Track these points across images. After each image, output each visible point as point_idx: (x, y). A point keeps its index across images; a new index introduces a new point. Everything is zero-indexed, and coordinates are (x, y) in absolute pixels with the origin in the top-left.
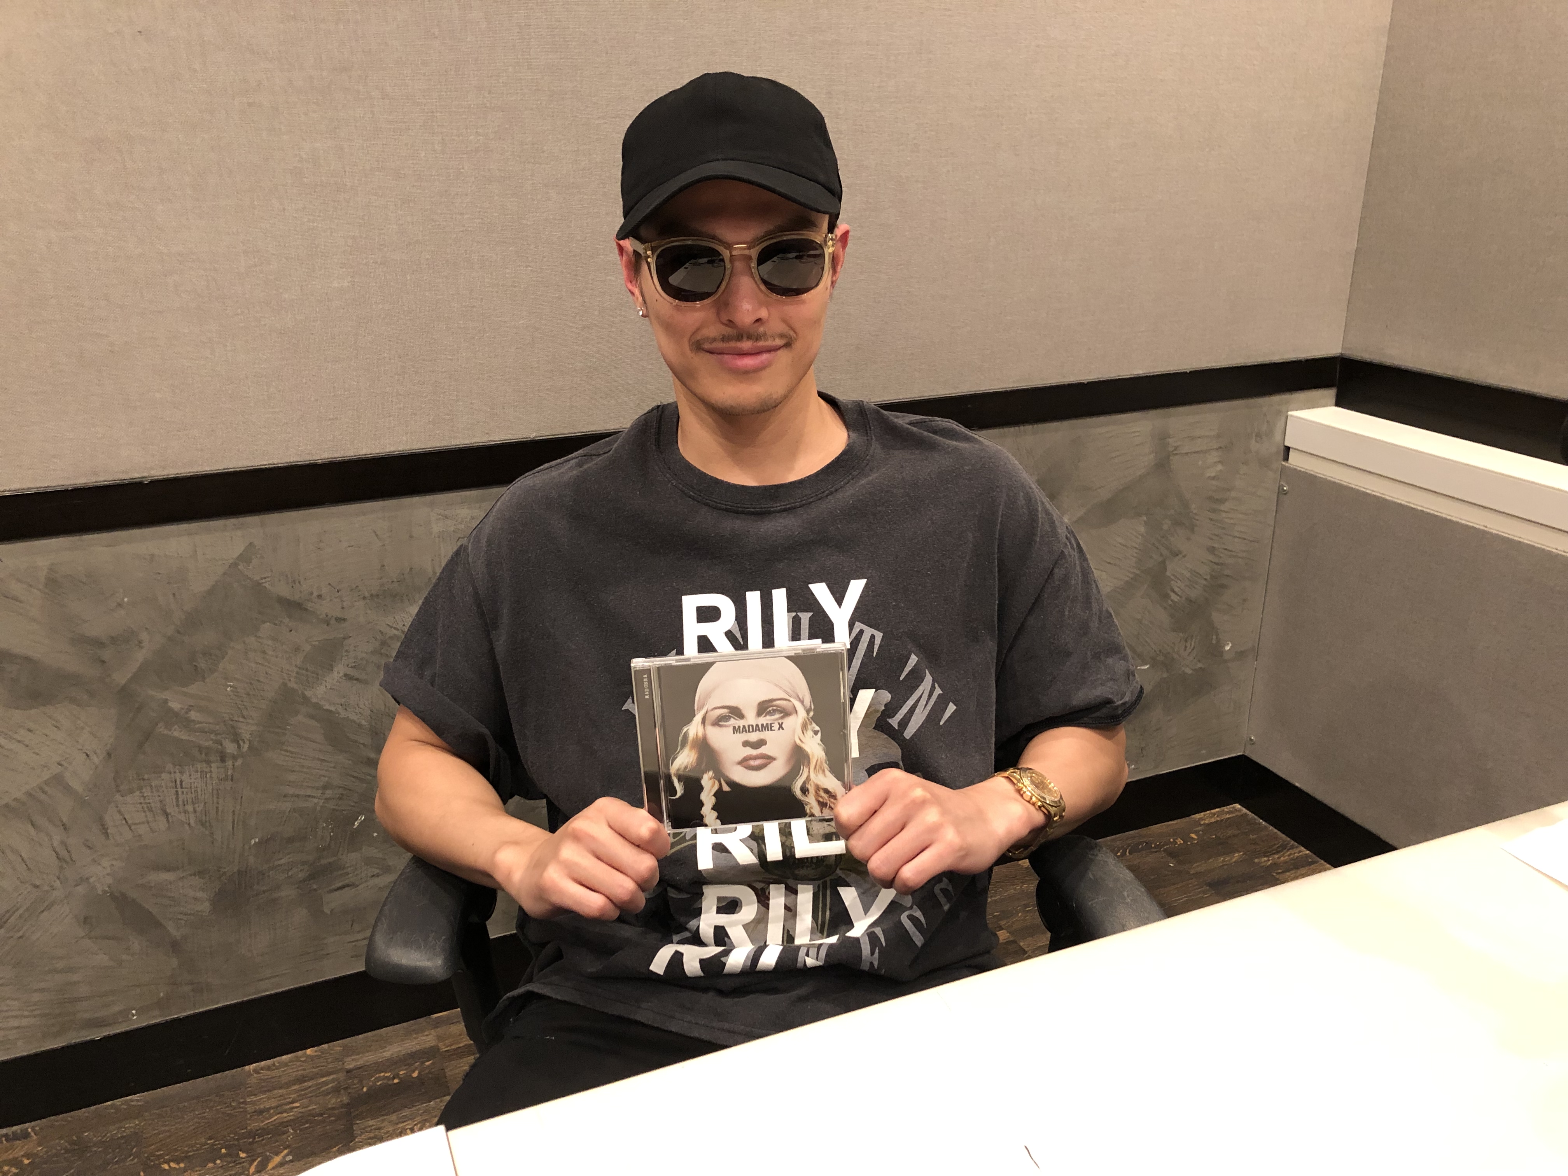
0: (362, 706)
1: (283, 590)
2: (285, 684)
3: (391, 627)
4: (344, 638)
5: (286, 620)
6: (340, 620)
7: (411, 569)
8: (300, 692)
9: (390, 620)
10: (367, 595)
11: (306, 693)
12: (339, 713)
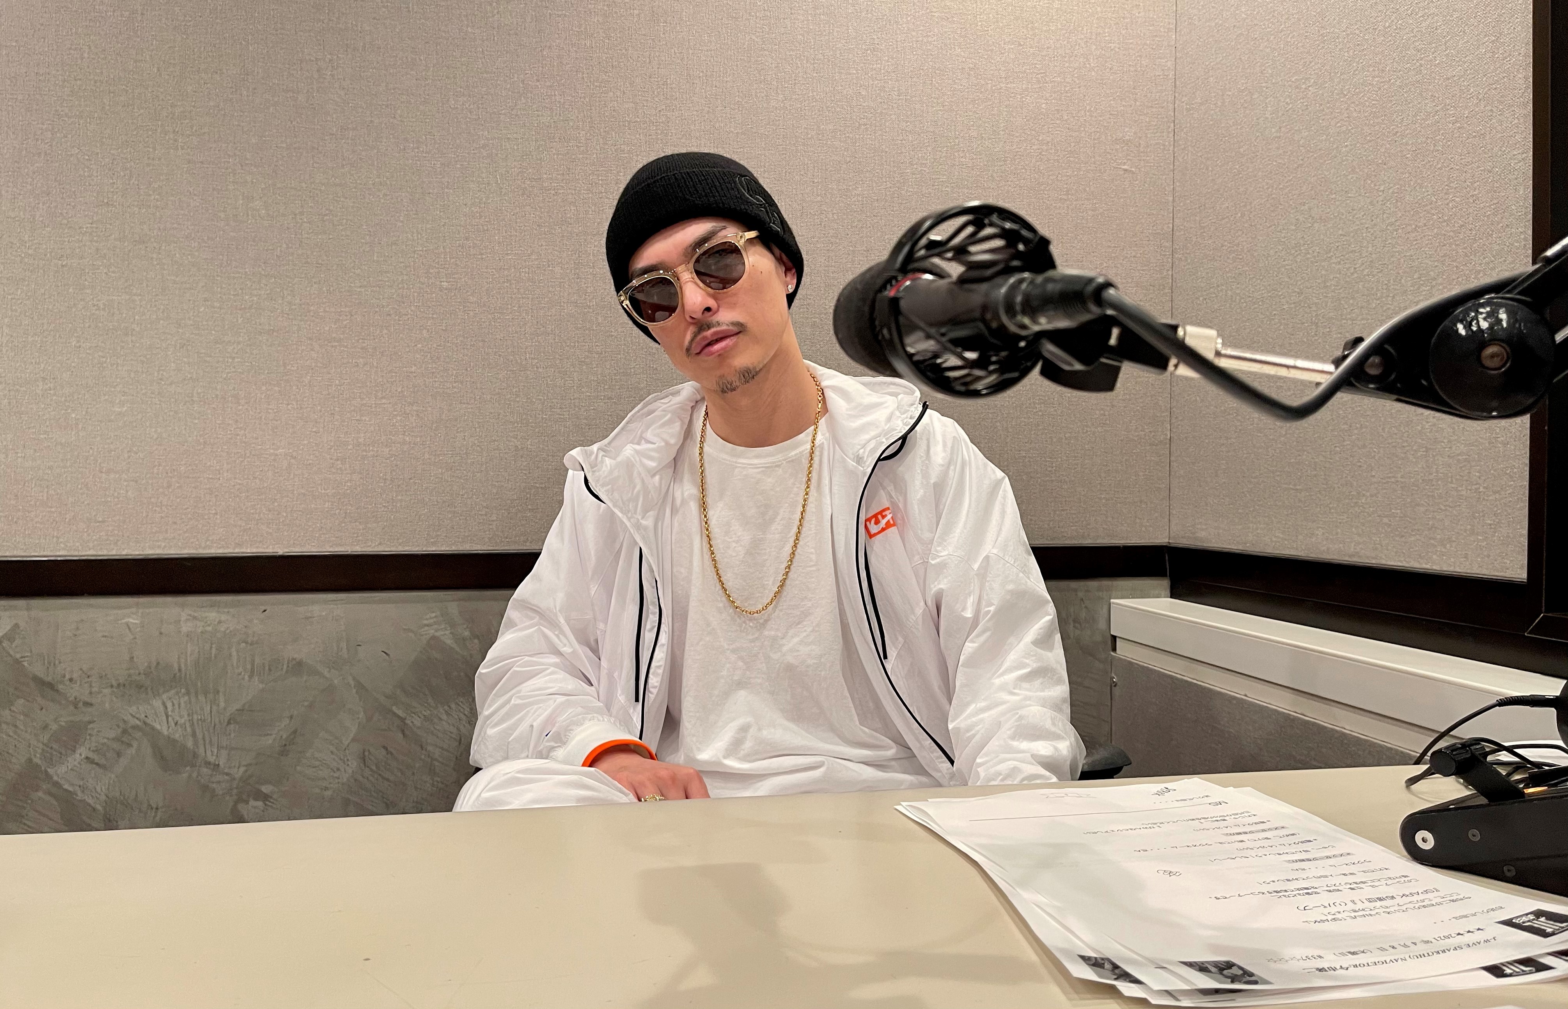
0: (99, 789)
1: (38, 670)
2: (30, 760)
3: (134, 717)
4: (90, 722)
5: (39, 699)
6: (88, 704)
7: (158, 664)
8: (43, 768)
9: (133, 709)
10: (114, 683)
11: (49, 770)
12: (77, 795)
